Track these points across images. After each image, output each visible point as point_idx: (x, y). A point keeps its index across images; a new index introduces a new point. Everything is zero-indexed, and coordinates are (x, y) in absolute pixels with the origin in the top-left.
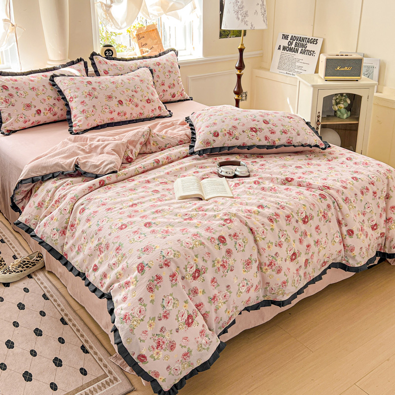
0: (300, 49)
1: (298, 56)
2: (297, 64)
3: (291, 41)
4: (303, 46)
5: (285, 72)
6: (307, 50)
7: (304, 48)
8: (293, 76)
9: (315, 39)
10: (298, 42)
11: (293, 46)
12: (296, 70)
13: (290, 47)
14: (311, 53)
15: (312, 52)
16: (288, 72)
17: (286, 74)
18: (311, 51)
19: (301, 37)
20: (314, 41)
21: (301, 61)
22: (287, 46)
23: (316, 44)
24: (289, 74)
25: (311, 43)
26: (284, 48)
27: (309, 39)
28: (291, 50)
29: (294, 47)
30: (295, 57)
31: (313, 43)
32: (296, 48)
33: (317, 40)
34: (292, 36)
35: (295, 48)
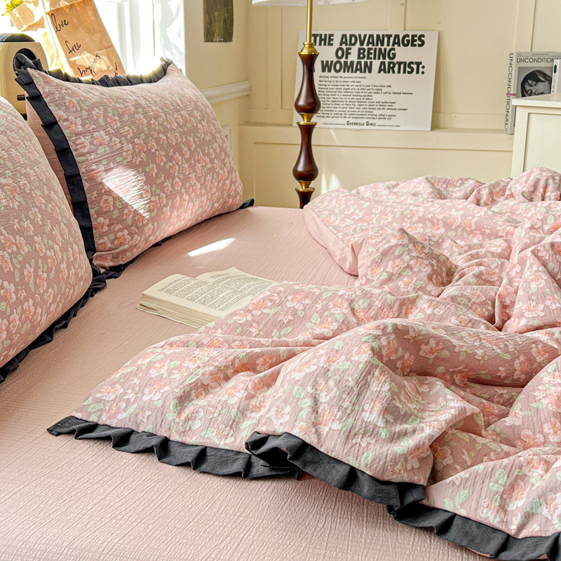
0: (376, 64)
1: (375, 78)
2: (376, 98)
3: (344, 47)
4: (382, 54)
5: (345, 121)
6: (400, 64)
7: (387, 60)
8: (370, 127)
9: (413, 36)
10: (365, 46)
11: (353, 57)
12: (375, 112)
13: (342, 60)
14: (412, 68)
15: (415, 66)
16: (352, 120)
17: (346, 126)
18: (412, 63)
19: (371, 36)
20: (416, 41)
21: (385, 90)
22: (335, 60)
23: (420, 46)
24: (356, 124)
25: (405, 45)
26: (327, 66)
27: (397, 36)
28: (348, 67)
29: (356, 60)
30: (364, 82)
31: (413, 45)
32: (363, 61)
33: (423, 36)
34: (344, 36)
35: (359, 63)
